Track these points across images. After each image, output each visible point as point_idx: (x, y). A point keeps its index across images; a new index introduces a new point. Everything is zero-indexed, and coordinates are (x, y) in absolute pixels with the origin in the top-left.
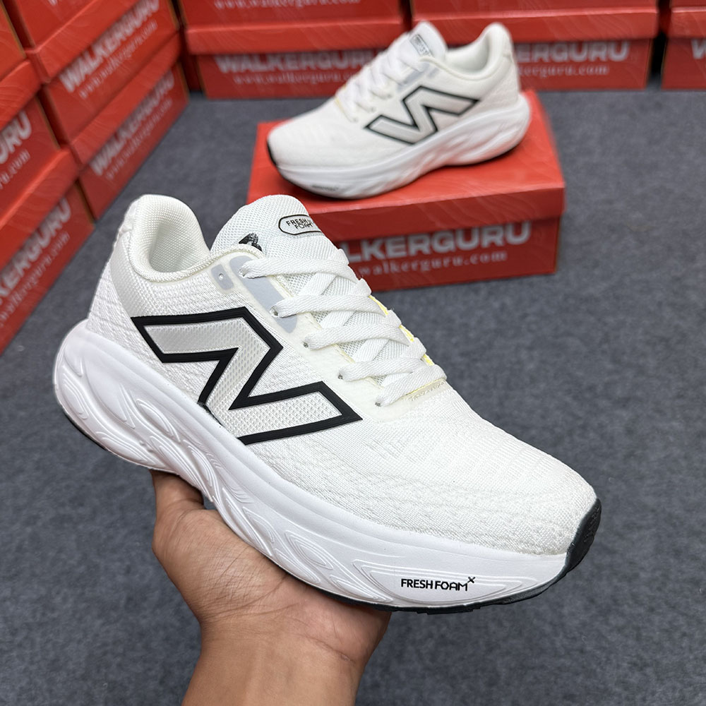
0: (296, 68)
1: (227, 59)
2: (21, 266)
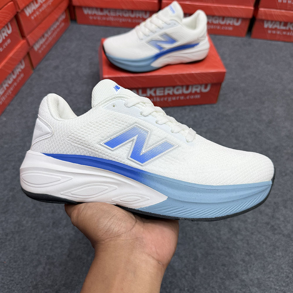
0: (114, 15)
1: (87, 9)
2: (5, 86)
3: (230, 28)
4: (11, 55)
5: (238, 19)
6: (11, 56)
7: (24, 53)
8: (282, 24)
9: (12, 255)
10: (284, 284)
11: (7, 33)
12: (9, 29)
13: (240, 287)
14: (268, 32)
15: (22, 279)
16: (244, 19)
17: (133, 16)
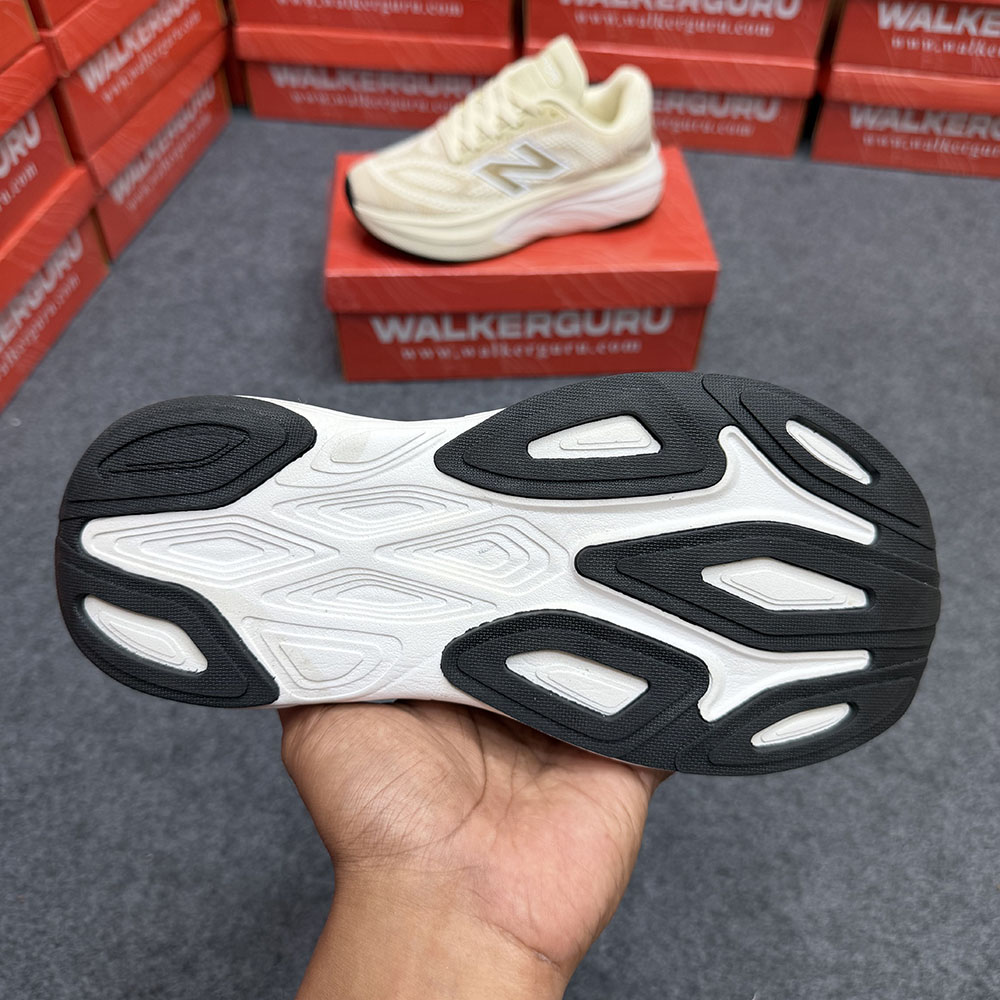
0: (372, 89)
2: (19, 315)
3: (742, 130)
4: (37, 215)
5: (767, 100)
6: (37, 219)
7: (79, 210)
8: (909, 114)
9: (40, 854)
10: (914, 928)
11: (25, 146)
12: (30, 131)
13: (775, 939)
14: (864, 140)
15: (74, 929)
16: (787, 101)
17: (431, 91)
